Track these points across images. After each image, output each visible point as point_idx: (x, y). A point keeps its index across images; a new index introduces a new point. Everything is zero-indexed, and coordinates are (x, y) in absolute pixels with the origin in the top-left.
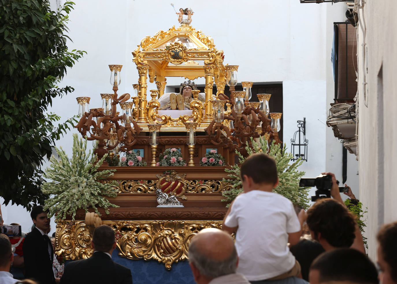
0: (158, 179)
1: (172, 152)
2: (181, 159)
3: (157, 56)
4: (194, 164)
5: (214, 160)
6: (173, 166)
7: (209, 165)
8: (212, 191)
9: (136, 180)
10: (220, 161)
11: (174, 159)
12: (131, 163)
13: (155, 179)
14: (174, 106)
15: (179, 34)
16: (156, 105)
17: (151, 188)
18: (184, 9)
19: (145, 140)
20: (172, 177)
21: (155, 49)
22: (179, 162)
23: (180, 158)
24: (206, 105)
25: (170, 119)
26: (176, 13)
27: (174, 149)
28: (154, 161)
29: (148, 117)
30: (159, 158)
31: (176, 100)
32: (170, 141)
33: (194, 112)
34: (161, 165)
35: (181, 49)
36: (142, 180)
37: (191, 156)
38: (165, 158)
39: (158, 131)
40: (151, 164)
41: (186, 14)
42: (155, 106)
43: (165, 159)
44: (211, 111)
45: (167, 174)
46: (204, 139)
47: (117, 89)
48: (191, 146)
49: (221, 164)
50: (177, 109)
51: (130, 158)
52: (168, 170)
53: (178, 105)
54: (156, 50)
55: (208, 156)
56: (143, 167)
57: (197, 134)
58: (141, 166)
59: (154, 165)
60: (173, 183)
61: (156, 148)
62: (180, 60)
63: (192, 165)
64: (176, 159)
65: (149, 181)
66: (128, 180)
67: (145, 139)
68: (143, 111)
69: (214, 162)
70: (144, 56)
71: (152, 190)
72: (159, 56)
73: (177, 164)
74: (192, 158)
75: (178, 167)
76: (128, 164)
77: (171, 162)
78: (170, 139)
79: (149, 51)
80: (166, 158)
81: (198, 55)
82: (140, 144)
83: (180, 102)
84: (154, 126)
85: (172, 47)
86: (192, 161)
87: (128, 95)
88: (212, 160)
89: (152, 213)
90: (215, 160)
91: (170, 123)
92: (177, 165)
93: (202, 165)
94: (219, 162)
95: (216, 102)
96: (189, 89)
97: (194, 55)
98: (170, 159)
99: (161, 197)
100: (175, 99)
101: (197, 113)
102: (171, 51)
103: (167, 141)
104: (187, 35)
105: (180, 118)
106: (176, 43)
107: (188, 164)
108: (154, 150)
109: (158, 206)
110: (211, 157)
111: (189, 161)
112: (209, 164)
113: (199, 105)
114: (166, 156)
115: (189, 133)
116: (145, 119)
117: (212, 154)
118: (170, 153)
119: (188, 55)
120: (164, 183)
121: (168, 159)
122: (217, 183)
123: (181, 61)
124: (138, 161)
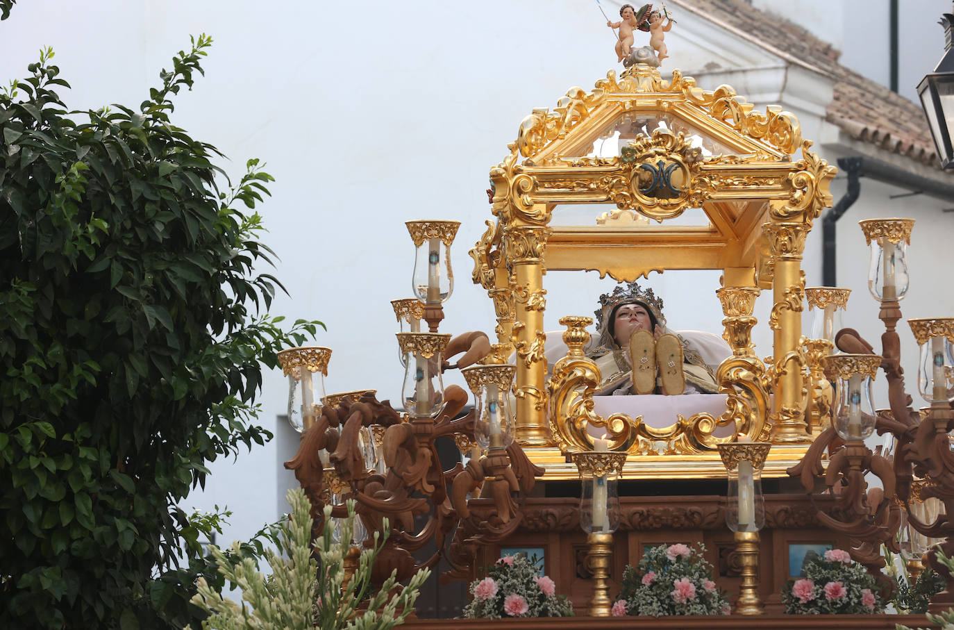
1: (673, 559)
2: (710, 586)
3: (585, 186)
4: (758, 605)
5: (844, 590)
6: (682, 614)
7: (827, 612)
10: (866, 591)
11: (687, 588)
12: (517, 604)
14: (646, 379)
15: (633, 103)
16: (588, 374)
18: (637, 10)
19: (552, 515)
21: (576, 160)
22: (703, 598)
23: (705, 581)
24: (779, 375)
25: (641, 429)
26: (609, 24)
27: (682, 549)
28: (602, 596)
29: (556, 424)
30: (622, 587)
31: (655, 356)
32: (648, 515)
33: (732, 402)
34: (634, 611)
35: (679, 158)
37: (749, 573)
38: (646, 580)
39: (613, 477)
40: (592, 605)
41: (644, 27)
42: (580, 381)
43: (651, 588)
44: (796, 399)
46: (784, 506)
47: (442, 317)
48: (748, 536)
49: (872, 607)
50: (657, 390)
51: (513, 588)
53: (659, 375)
54: (580, 165)
55: (818, 576)
56: (564, 619)
57: (767, 487)
58: (555, 615)
59: (603, 612)
61: (608, 545)
62: (673, 201)
63: (752, 611)
64: (693, 588)
67: (551, 510)
68: (532, 399)
69: (845, 599)
70: (536, 185)
72: (592, 186)
73: (699, 607)
74: (749, 582)
75: (703, 618)
76: (507, 607)
77: (677, 600)
78: (651, 507)
79: (551, 169)
80: (654, 584)
81: (745, 180)
82: (532, 527)
83: (672, 363)
84: (603, 456)
85: (645, 152)
86: (749, 596)
87: (483, 337)
88: (836, 592)
90: (849, 591)
91: (642, 446)
92: (699, 609)
93: (793, 612)
94: (861, 596)
95: (846, 362)
96: (640, 317)
97: (729, 181)
98: (667, 587)
100: (651, 354)
101: (744, 407)
102: (638, 165)
103: (637, 516)
104: (665, 105)
105: (681, 428)
106: (662, 136)
107: (737, 605)
108: (601, 550)
110: (827, 580)
111: (741, 594)
112: (825, 606)
113: (755, 373)
114: (652, 576)
115: (735, 483)
116: (540, 429)
117: (836, 565)
118: (664, 562)
119: (707, 180)
121: (662, 589)
123: (678, 205)
124: (543, 598)
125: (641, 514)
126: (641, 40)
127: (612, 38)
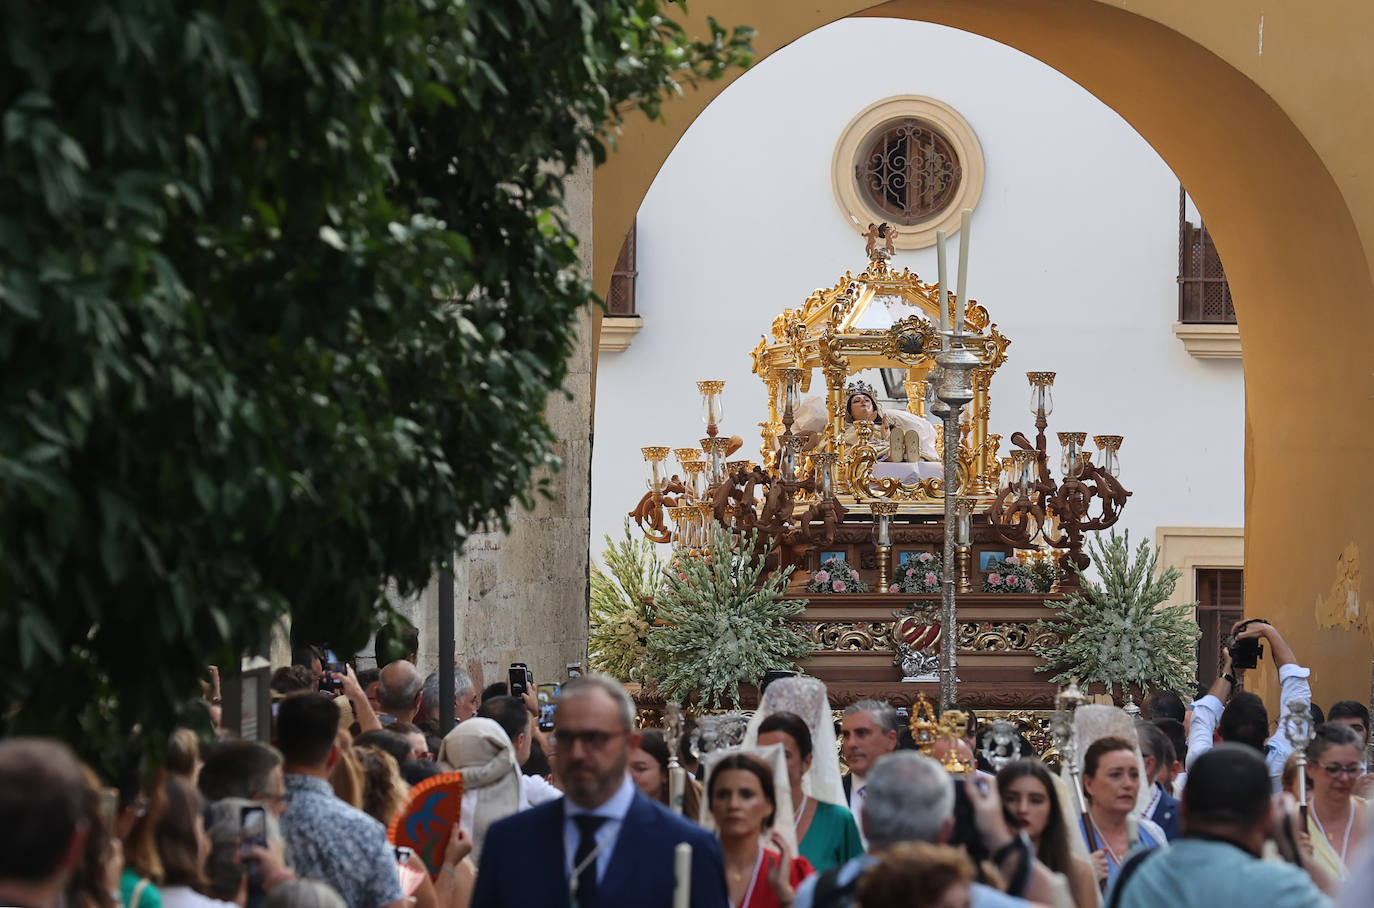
0: (897, 620)
1: (924, 562)
3: (869, 346)
4: (968, 587)
5: (1016, 580)
6: (929, 592)
7: (1007, 592)
8: (1011, 647)
9: (847, 622)
10: (1028, 580)
11: (933, 578)
12: (840, 586)
13: (888, 621)
14: (898, 455)
17: (879, 639)
19: (851, 534)
20: (927, 617)
22: (941, 584)
23: (940, 574)
25: (898, 485)
26: (862, 235)
27: (929, 556)
28: (884, 582)
29: (851, 482)
30: (897, 577)
31: (904, 442)
34: (903, 590)
35: (923, 331)
36: (861, 622)
37: (964, 569)
38: (909, 573)
40: (878, 586)
41: (882, 236)
42: (865, 458)
43: (912, 578)
44: (984, 469)
45: (917, 610)
46: (979, 531)
47: (793, 422)
48: (964, 549)
49: (1031, 589)
50: (904, 461)
51: (836, 576)
52: (919, 602)
53: (905, 452)
55: (1002, 572)
56: (864, 594)
57: (975, 519)
58: (859, 592)
59: (884, 590)
60: (928, 629)
61: (887, 553)
62: (919, 355)
63: (964, 590)
64: (935, 578)
65: (876, 624)
66: (829, 622)
67: (851, 531)
68: (837, 467)
69: (1017, 585)
70: (843, 346)
71: (882, 645)
73: (939, 588)
74: (964, 574)
76: (834, 587)
77: (927, 585)
78: (907, 531)
79: (850, 335)
80: (914, 575)
83: (914, 447)
85: (904, 328)
86: (964, 582)
88: (1012, 581)
89: (896, 695)
90: (1019, 580)
91: (899, 495)
93: (988, 591)
94: (1025, 583)
96: (867, 404)
98: (921, 577)
99: (911, 660)
100: (901, 441)
102: (900, 335)
104: (901, 289)
105: (921, 485)
109: (906, 679)
110: (1007, 574)
111: (959, 581)
112: (1006, 588)
114: (913, 571)
117: (1013, 566)
118: (919, 563)
120: (910, 628)
121: (918, 578)
122: (1021, 629)
123: (921, 357)
124: (853, 582)
125: (901, 534)
126: (880, 243)
127: (864, 242)
